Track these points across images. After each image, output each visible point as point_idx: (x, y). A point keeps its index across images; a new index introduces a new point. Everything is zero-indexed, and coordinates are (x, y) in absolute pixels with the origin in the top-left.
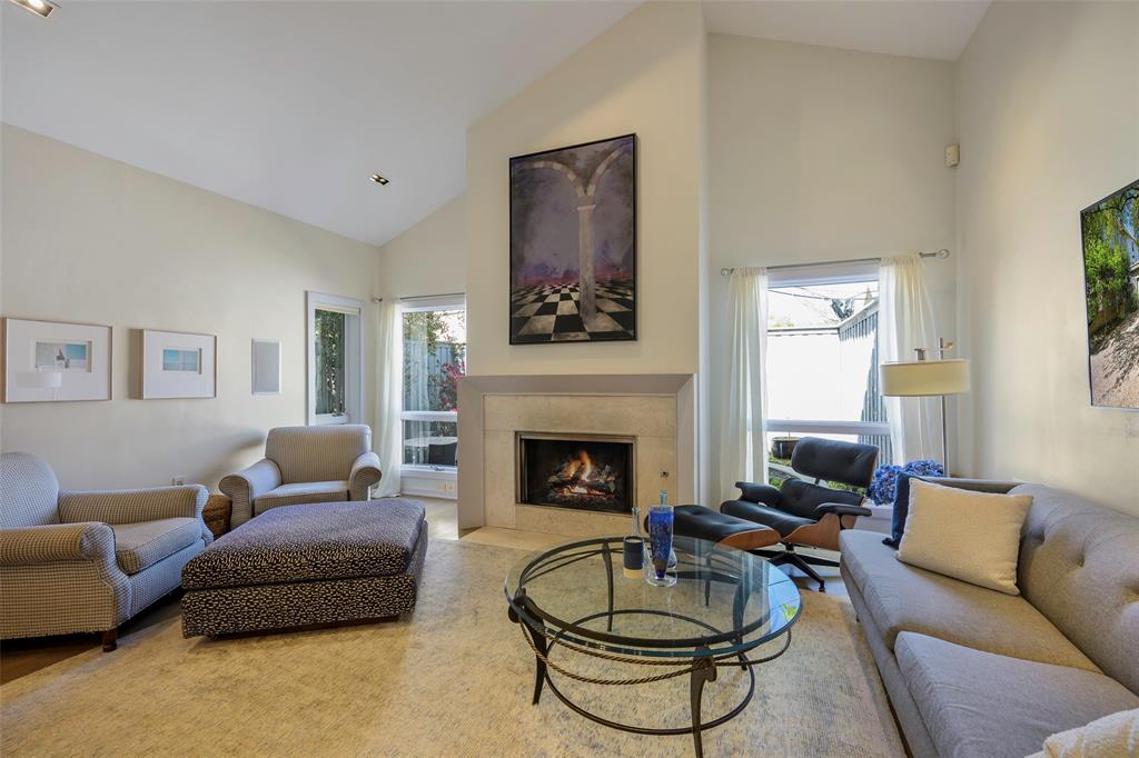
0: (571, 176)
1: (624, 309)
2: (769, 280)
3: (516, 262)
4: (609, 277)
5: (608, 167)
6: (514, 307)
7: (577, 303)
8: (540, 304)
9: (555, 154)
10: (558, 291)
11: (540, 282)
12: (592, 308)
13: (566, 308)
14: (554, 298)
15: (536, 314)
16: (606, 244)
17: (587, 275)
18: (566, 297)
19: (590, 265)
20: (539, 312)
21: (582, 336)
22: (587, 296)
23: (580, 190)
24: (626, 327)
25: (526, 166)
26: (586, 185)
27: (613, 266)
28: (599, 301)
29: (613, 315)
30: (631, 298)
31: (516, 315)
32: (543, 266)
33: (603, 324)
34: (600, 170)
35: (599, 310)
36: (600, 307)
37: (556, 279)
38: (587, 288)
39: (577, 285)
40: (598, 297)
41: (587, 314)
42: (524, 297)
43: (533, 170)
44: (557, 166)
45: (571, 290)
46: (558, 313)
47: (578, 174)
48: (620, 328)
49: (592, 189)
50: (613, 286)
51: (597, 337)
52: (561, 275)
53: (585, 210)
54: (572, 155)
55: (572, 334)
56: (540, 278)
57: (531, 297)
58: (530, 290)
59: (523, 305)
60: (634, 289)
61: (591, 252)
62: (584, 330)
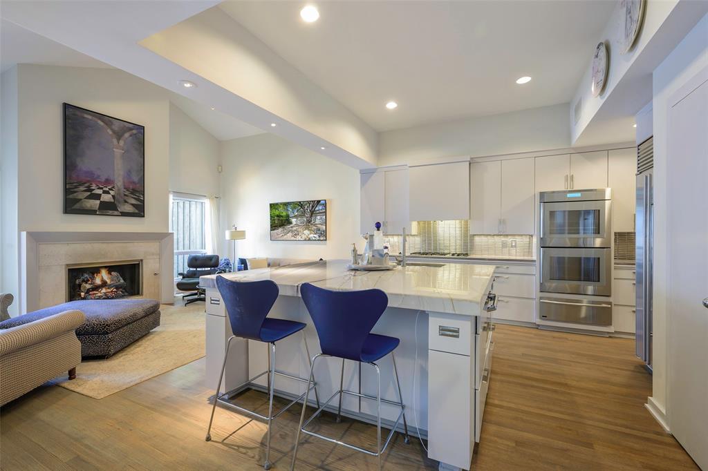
0: (110, 132)
1: (139, 203)
2: (174, 196)
3: (69, 166)
4: (131, 187)
5: (131, 136)
6: (67, 191)
7: (113, 196)
8: (89, 193)
9: (101, 116)
10: (102, 188)
11: (88, 181)
12: (121, 200)
13: (106, 198)
14: (100, 192)
15: (85, 198)
16: (130, 171)
17: (119, 183)
18: (107, 192)
19: (121, 179)
20: (88, 197)
21: (116, 213)
22: (119, 194)
23: (115, 141)
24: (139, 211)
25: (78, 113)
26: (119, 139)
27: (134, 183)
28: (126, 198)
29: (133, 205)
30: (142, 199)
31: (71, 196)
32: (91, 174)
33: (128, 208)
34: (127, 135)
35: (126, 202)
36: (127, 200)
37: (99, 182)
38: (119, 190)
39: (113, 187)
40: (125, 195)
41: (119, 202)
42: (76, 187)
43: (84, 118)
44: (101, 123)
45: (110, 189)
46: (101, 200)
47: (114, 132)
48: (137, 211)
49: (122, 143)
50: (134, 192)
51: (124, 214)
52: (103, 180)
53: (118, 152)
54: (110, 121)
55: (111, 212)
56: (89, 179)
57: (82, 188)
58: (81, 184)
59: (75, 192)
60: (144, 195)
61: (122, 173)
62: (117, 210)
